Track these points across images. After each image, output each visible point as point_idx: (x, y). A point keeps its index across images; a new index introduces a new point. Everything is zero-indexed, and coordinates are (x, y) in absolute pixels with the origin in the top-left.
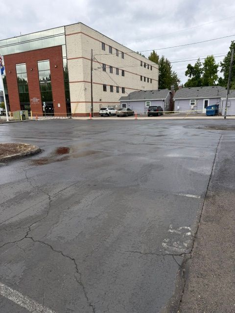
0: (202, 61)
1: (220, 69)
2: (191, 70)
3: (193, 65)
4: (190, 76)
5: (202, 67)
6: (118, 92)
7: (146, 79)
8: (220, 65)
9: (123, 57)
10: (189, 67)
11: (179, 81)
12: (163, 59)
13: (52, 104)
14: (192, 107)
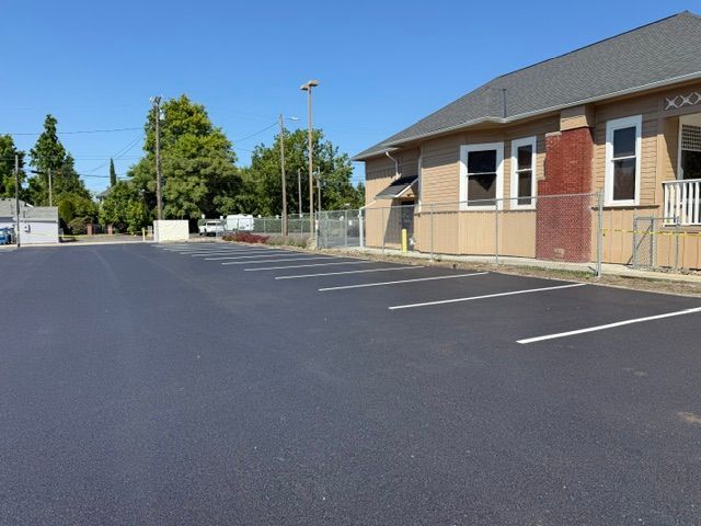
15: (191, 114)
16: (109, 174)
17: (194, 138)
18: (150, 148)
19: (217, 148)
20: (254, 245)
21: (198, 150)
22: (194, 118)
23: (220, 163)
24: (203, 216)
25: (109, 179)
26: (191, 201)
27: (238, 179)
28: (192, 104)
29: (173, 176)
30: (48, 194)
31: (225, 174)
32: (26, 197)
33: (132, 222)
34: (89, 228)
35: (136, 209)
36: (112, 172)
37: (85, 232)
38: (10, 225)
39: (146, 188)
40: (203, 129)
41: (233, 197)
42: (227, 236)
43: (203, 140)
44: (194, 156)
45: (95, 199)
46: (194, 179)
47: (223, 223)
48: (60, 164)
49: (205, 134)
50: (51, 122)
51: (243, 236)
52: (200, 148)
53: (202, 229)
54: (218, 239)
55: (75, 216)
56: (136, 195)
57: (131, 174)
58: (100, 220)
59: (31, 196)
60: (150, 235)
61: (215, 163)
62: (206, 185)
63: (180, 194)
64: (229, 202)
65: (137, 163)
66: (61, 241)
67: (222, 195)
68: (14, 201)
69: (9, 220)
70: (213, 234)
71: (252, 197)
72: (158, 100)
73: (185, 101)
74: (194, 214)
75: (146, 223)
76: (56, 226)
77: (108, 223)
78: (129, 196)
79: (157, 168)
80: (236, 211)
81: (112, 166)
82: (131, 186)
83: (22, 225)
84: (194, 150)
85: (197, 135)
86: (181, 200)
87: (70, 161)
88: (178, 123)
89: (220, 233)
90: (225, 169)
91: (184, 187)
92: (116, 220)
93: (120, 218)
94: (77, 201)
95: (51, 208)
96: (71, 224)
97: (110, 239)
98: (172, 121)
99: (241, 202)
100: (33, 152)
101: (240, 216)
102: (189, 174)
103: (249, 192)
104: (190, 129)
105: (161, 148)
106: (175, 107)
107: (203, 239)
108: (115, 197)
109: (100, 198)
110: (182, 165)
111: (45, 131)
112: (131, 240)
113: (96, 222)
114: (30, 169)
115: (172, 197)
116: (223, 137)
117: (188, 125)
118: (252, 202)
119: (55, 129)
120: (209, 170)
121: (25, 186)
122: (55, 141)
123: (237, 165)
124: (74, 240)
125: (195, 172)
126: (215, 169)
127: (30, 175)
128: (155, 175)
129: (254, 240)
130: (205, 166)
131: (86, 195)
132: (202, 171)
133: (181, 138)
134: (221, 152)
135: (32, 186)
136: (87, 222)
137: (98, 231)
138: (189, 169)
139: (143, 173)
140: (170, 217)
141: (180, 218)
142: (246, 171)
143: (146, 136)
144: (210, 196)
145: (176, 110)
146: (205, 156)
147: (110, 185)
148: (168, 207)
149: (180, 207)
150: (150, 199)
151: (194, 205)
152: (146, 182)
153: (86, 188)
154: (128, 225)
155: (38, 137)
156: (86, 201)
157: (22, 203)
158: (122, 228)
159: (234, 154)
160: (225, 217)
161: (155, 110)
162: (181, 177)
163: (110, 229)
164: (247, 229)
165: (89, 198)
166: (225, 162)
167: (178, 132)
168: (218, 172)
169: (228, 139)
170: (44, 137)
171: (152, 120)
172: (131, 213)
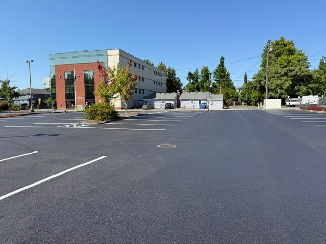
0: (200, 71)
1: (212, 75)
2: (191, 76)
3: (193, 73)
4: (190, 81)
5: (200, 74)
6: (140, 92)
7: (158, 83)
8: (213, 73)
9: (143, 69)
10: (190, 74)
11: (182, 84)
12: (169, 68)
13: (94, 101)
14: (192, 104)
15: (285, 45)
16: (244, 79)
17: (286, 57)
18: (264, 65)
19: (299, 61)
20: (320, 112)
21: (288, 63)
22: (287, 48)
23: (300, 69)
24: (289, 97)
25: (244, 81)
26: (282, 89)
27: (310, 76)
28: (286, 41)
29: (274, 77)
30: (219, 89)
31: (302, 74)
32: (212, 91)
33: (253, 100)
34: (234, 103)
35: (255, 94)
36: (246, 77)
37: (233, 105)
38: (205, 102)
39: (260, 84)
40: (291, 52)
41: (306, 86)
42: (302, 107)
43: (291, 57)
44: (285, 66)
45: (237, 90)
46: (285, 78)
47: (299, 100)
48: (224, 76)
49: (293, 54)
50: (222, 59)
51: (313, 107)
52: (290, 62)
53: (287, 103)
54: (297, 109)
55: (229, 98)
56: (256, 87)
57: (254, 78)
58: (239, 100)
59: (214, 90)
60: (261, 106)
61: (297, 69)
62: (292, 80)
63: (277, 86)
64: (304, 89)
65: (257, 72)
66: (223, 108)
67: (300, 85)
68: (208, 92)
69: (206, 100)
70: (294, 106)
71: (317, 85)
72: (269, 42)
73: (283, 39)
74: (283, 96)
75: (260, 100)
76: (222, 102)
77: (242, 100)
78: (252, 88)
79: (267, 74)
80: (308, 94)
81: (246, 75)
82: (254, 83)
83: (210, 102)
84: (286, 64)
85: (288, 55)
86: (277, 89)
87: (228, 74)
88: (278, 51)
89: (298, 106)
90: (302, 72)
91: (279, 82)
92: (246, 99)
93: (248, 99)
94: (230, 91)
95: (220, 95)
96: (227, 101)
97: (243, 108)
98: (275, 50)
99: (311, 89)
100: (215, 73)
101: (311, 96)
102: (282, 76)
103: (316, 83)
104: (285, 53)
105: (269, 64)
106: (277, 43)
107: (289, 108)
108: (246, 89)
109: (240, 89)
110: (279, 72)
111: (220, 63)
112: (252, 108)
113: (237, 100)
114: (213, 80)
115: (273, 88)
116: (303, 54)
117: (283, 51)
118: (317, 88)
119: (223, 62)
120: (293, 73)
121: (211, 86)
122: (223, 67)
123: (310, 68)
124: (228, 108)
125: (286, 74)
126: (297, 72)
127: (213, 81)
128: (265, 78)
129: (320, 109)
130: (291, 71)
131: (234, 89)
132: (290, 74)
133: (279, 59)
134: (301, 63)
135: (214, 86)
136: (233, 100)
137: (238, 104)
138: (283, 73)
139: (260, 78)
140: (271, 97)
141: (276, 98)
142: (315, 71)
143: (262, 60)
144: (293, 86)
145: (278, 45)
146: (292, 66)
147: (244, 83)
148: (270, 93)
149: (276, 92)
150: (262, 89)
151: (284, 91)
152: (261, 81)
153: (234, 86)
154: (251, 101)
155: (217, 66)
156: (234, 91)
157: (210, 93)
158: (248, 103)
159: (309, 63)
160: (301, 97)
161: (268, 47)
162: (278, 78)
163: (243, 103)
164: (314, 103)
165: (235, 90)
166: (303, 68)
167: (278, 55)
168: (298, 73)
169: (306, 55)
170: (219, 65)
171: (266, 52)
172: (253, 96)
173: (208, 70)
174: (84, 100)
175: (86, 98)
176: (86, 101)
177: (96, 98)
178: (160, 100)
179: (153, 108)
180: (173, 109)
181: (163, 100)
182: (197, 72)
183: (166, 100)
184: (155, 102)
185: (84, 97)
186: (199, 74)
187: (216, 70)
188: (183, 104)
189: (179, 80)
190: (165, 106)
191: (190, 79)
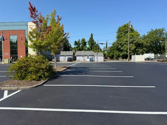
0: (81, 40)
2: (76, 43)
3: (77, 41)
4: (76, 46)
10: (76, 42)
14: (83, 58)
17: (131, 33)
18: (118, 37)
19: (137, 36)
29: (126, 44)
31: (140, 42)
40: (132, 30)
43: (133, 34)
46: (131, 45)
48: (93, 44)
52: (133, 36)
61: (137, 40)
62: (135, 46)
74: (131, 54)
76: (103, 57)
78: (114, 49)
83: (96, 57)
84: (131, 37)
88: (126, 30)
108: (110, 50)
111: (91, 37)
119: (92, 36)
120: (136, 42)
130: (134, 41)
131: (101, 50)
133: (127, 34)
138: (130, 42)
146: (134, 38)
151: (131, 52)
163: (108, 58)
167: (126, 32)
168: (138, 42)
170: (91, 38)
172: (115, 54)
173: (85, 40)
174: (9, 55)
175: (11, 54)
176: (11, 56)
177: (18, 54)
178: (63, 56)
179: (59, 61)
180: (72, 61)
181: (65, 56)
182: (79, 41)
183: (67, 56)
184: (60, 57)
185: (9, 53)
186: (80, 42)
187: (89, 40)
188: (78, 58)
189: (70, 46)
190: (68, 59)
191: (76, 44)
